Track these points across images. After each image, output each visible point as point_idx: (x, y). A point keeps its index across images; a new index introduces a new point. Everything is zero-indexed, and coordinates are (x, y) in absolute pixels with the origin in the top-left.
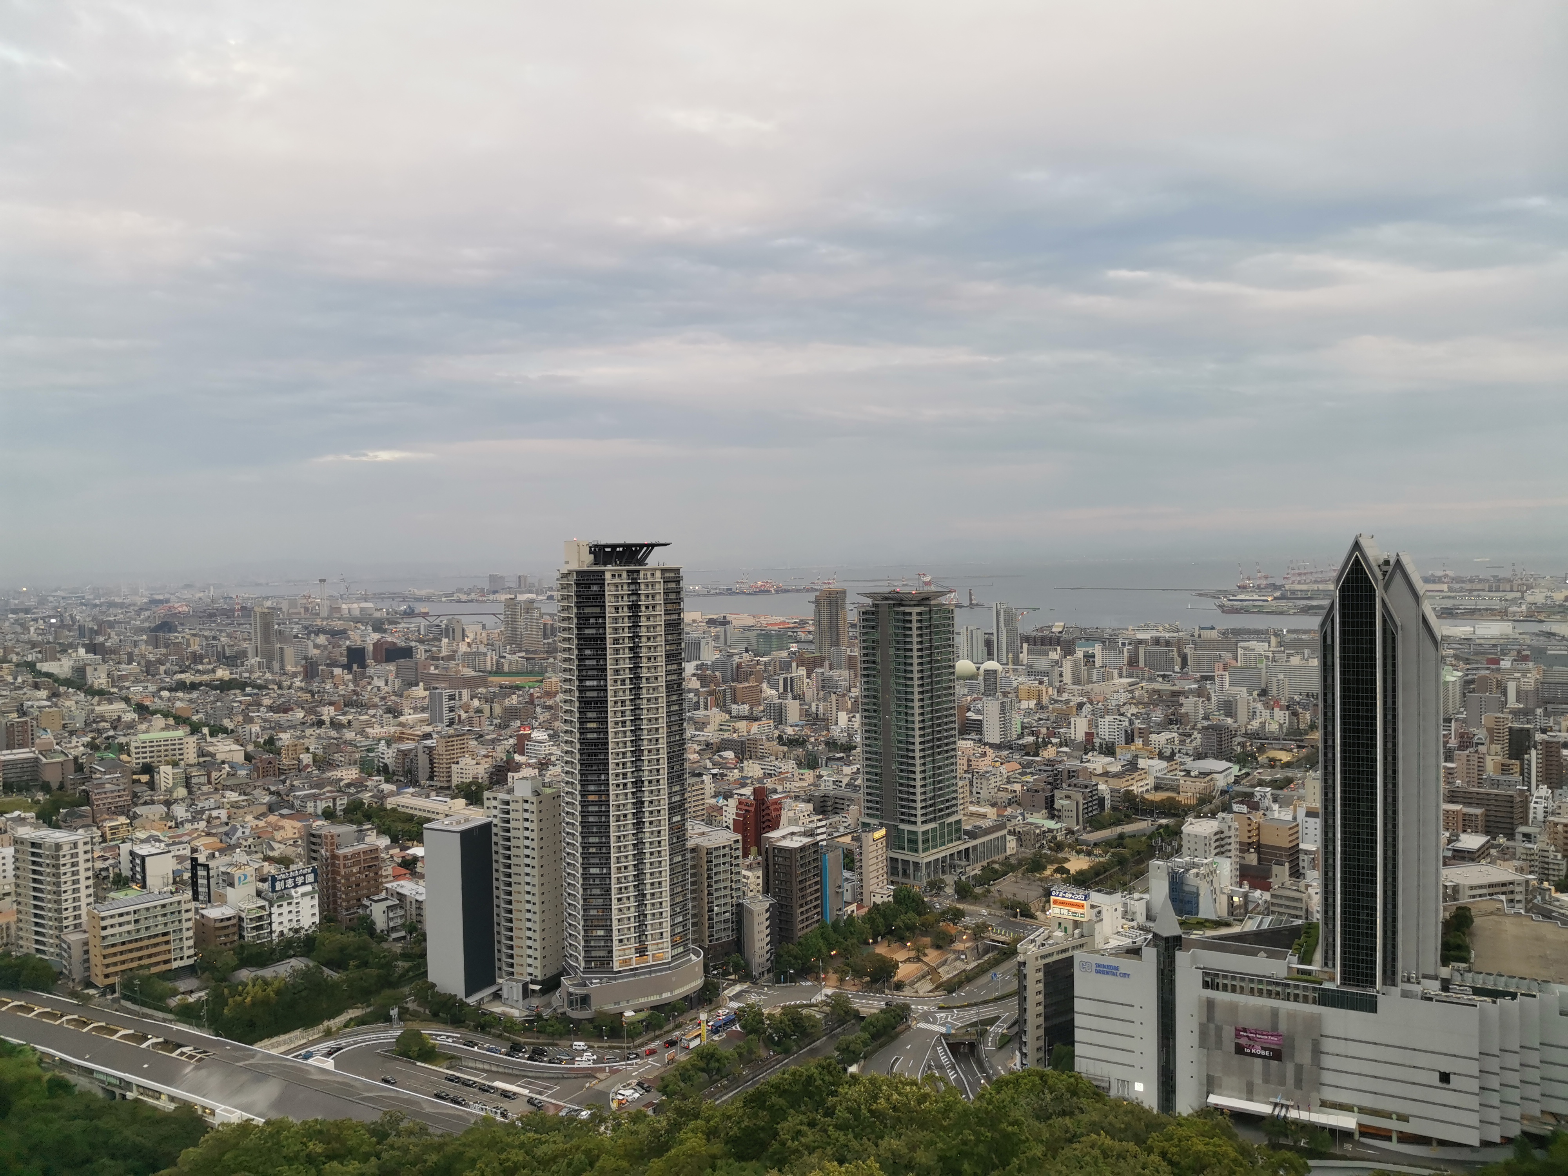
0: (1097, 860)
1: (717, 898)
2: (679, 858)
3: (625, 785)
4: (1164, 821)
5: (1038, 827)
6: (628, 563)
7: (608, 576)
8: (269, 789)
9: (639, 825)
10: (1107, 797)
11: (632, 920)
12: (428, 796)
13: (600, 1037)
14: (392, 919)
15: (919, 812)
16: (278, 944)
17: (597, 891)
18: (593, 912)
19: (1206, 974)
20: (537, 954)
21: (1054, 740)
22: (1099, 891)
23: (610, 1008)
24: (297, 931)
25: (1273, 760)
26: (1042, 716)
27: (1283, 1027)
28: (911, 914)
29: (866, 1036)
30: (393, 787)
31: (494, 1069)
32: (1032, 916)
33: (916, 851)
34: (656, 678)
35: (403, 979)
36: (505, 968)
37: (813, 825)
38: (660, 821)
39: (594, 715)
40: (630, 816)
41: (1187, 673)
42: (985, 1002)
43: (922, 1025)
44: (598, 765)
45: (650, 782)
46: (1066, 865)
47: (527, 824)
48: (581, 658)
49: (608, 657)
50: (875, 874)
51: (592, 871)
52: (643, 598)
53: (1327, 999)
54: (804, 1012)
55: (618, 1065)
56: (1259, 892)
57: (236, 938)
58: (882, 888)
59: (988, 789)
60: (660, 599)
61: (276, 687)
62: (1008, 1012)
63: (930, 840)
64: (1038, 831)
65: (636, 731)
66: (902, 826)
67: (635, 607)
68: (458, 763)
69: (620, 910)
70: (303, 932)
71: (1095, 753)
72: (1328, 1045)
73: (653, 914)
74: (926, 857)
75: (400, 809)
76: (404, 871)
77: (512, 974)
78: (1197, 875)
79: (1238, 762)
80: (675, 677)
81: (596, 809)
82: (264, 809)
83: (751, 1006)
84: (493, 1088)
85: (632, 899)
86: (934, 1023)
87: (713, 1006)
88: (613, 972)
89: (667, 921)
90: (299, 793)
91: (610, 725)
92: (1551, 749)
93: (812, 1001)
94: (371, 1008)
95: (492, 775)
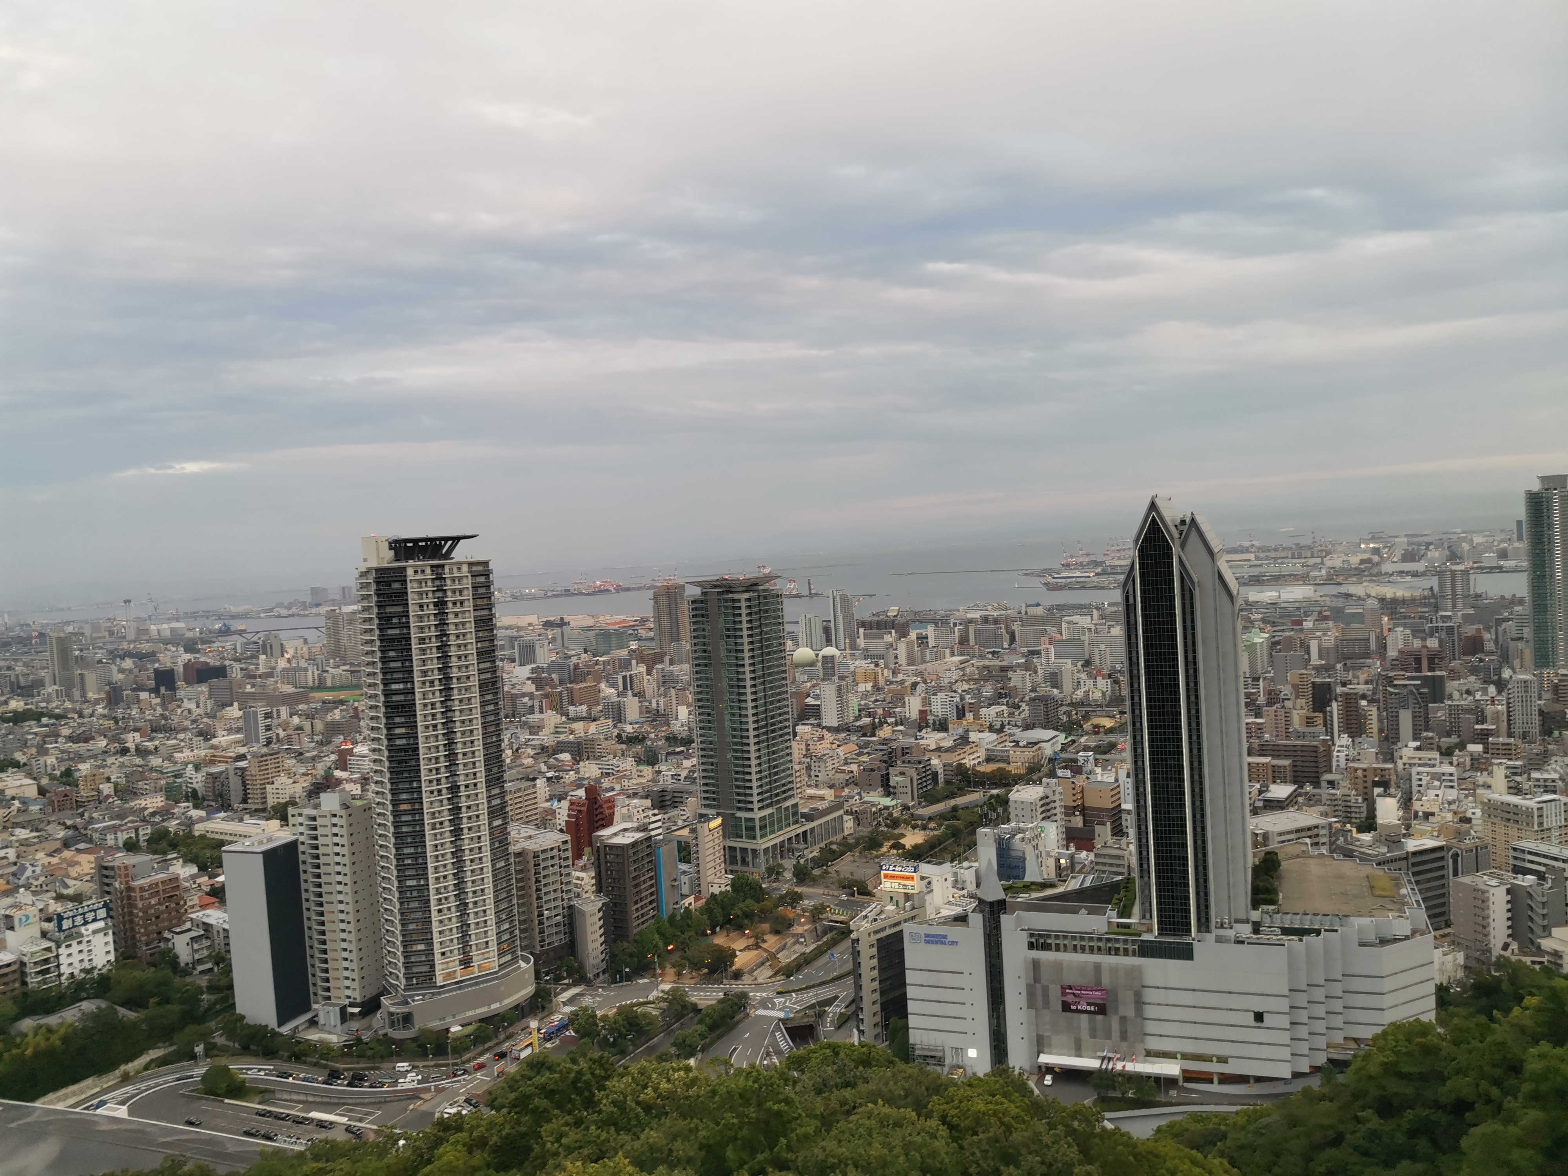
0: (932, 833)
1: (546, 902)
2: (502, 864)
3: (439, 791)
4: (995, 792)
5: (874, 805)
6: (432, 558)
7: (410, 572)
8: (64, 824)
9: (457, 832)
10: (940, 771)
11: (455, 930)
12: (241, 820)
13: (424, 1056)
14: (197, 951)
15: (756, 799)
16: (68, 987)
17: (415, 904)
18: (412, 927)
19: (1032, 935)
20: (355, 975)
21: (890, 720)
22: (928, 862)
23: (435, 1024)
24: (88, 972)
25: (1097, 726)
26: (878, 698)
27: (1106, 981)
28: (749, 901)
29: (701, 1028)
30: (203, 813)
31: (310, 1099)
32: (869, 894)
33: (754, 838)
34: (468, 678)
35: (210, 1013)
36: (320, 992)
37: (647, 820)
38: (479, 826)
39: (403, 720)
40: (447, 824)
41: (1015, 649)
42: (824, 983)
43: (761, 1012)
44: (409, 771)
45: (467, 786)
46: (902, 841)
47: (336, 840)
48: (385, 660)
49: (414, 658)
50: (712, 864)
51: (409, 883)
52: (449, 593)
53: (1147, 950)
54: (640, 1010)
55: (444, 1083)
56: (1085, 853)
57: (17, 985)
58: (720, 878)
59: (826, 772)
60: (468, 595)
61: (76, 716)
62: (845, 991)
63: (767, 826)
64: (874, 809)
65: (449, 734)
66: (739, 814)
67: (441, 604)
68: (273, 783)
69: (441, 922)
70: (96, 972)
71: (929, 730)
72: (1150, 995)
73: (477, 923)
74: (763, 843)
75: (209, 835)
76: (213, 899)
77: (329, 998)
78: (1023, 839)
79: (1064, 730)
80: (489, 675)
81: (410, 818)
82: (58, 844)
83: (586, 1009)
84: (307, 1119)
85: (453, 909)
86: (773, 1008)
87: (546, 1013)
88: (436, 987)
89: (492, 930)
90: (96, 826)
91: (420, 729)
92: (1350, 701)
93: (649, 999)
94: (174, 1047)
95: (311, 793)
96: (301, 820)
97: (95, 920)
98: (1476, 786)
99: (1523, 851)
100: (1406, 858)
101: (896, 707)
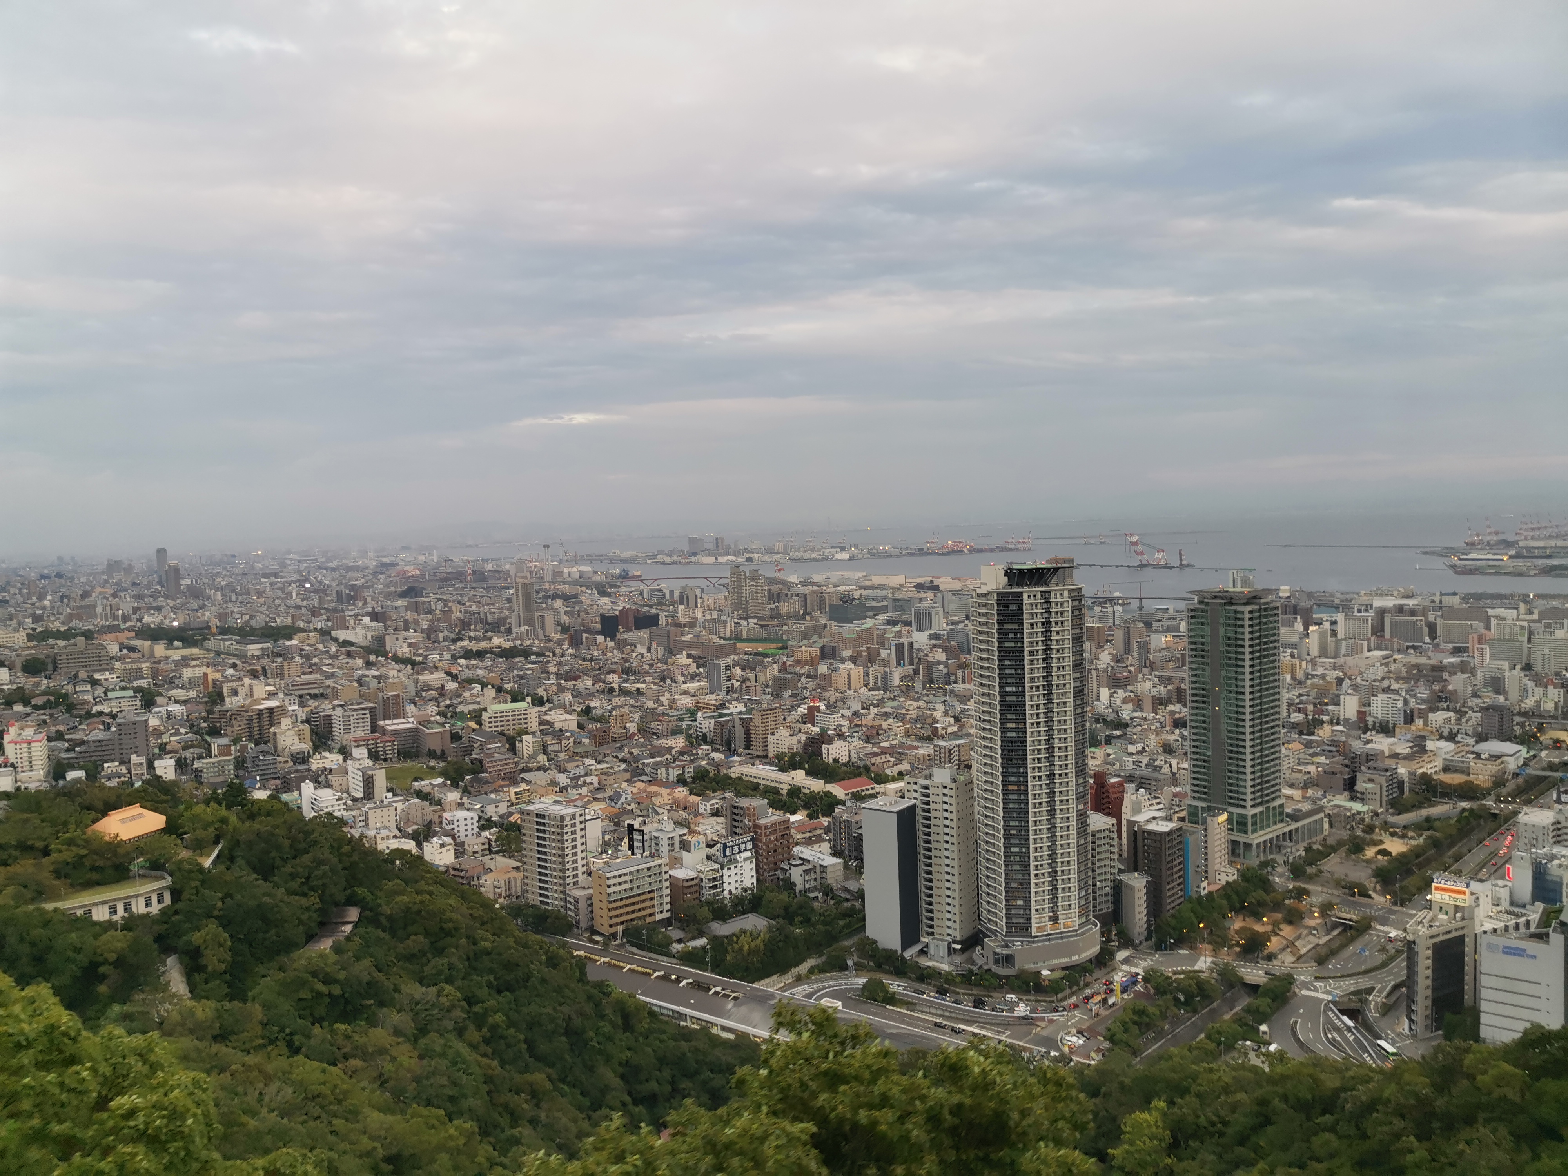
0: (1414, 842)
1: (1099, 874)
2: (1082, 842)
3: (1040, 777)
5: (1350, 810)
6: (1040, 585)
7: (1025, 596)
8: (616, 757)
9: (1052, 812)
10: (1406, 780)
11: (1047, 892)
12: (753, 764)
13: (1027, 992)
14: (807, 881)
15: (1249, 797)
16: (731, 902)
17: (1017, 867)
18: (1014, 885)
20: (956, 918)
21: (1325, 718)
22: (1475, 880)
23: (1030, 967)
25: (1557, 741)
26: (1301, 691)
28: (1261, 892)
30: (722, 756)
31: (947, 1014)
32: (1370, 897)
33: (1246, 832)
34: (1064, 685)
38: (1069, 809)
39: (1014, 717)
40: (1044, 804)
41: (1438, 645)
42: (1359, 974)
43: (1305, 992)
44: (1017, 759)
45: (1060, 775)
46: (1385, 847)
47: (946, 807)
48: (1001, 667)
49: (1026, 667)
50: (1218, 854)
51: (1013, 850)
52: (1054, 615)
54: (1201, 977)
55: (1051, 1016)
57: (700, 895)
58: (1227, 868)
60: (1068, 617)
61: (551, 654)
62: (1382, 984)
63: (1258, 823)
64: (1346, 813)
65: (1052, 732)
66: (1231, 809)
67: (1047, 623)
69: (1037, 884)
70: (748, 892)
71: (1374, 733)
73: (1064, 889)
74: (1258, 838)
75: (745, 778)
77: (935, 934)
79: (1522, 743)
80: (1080, 683)
81: (1017, 798)
82: (627, 776)
83: (1153, 970)
85: (1047, 875)
86: (1317, 990)
87: (1107, 970)
88: (1031, 937)
89: (1074, 894)
90: (646, 761)
91: (1028, 725)
93: (1196, 968)
94: (824, 958)
95: (806, 746)
96: (915, 787)
97: (745, 850)
101: (1326, 704)
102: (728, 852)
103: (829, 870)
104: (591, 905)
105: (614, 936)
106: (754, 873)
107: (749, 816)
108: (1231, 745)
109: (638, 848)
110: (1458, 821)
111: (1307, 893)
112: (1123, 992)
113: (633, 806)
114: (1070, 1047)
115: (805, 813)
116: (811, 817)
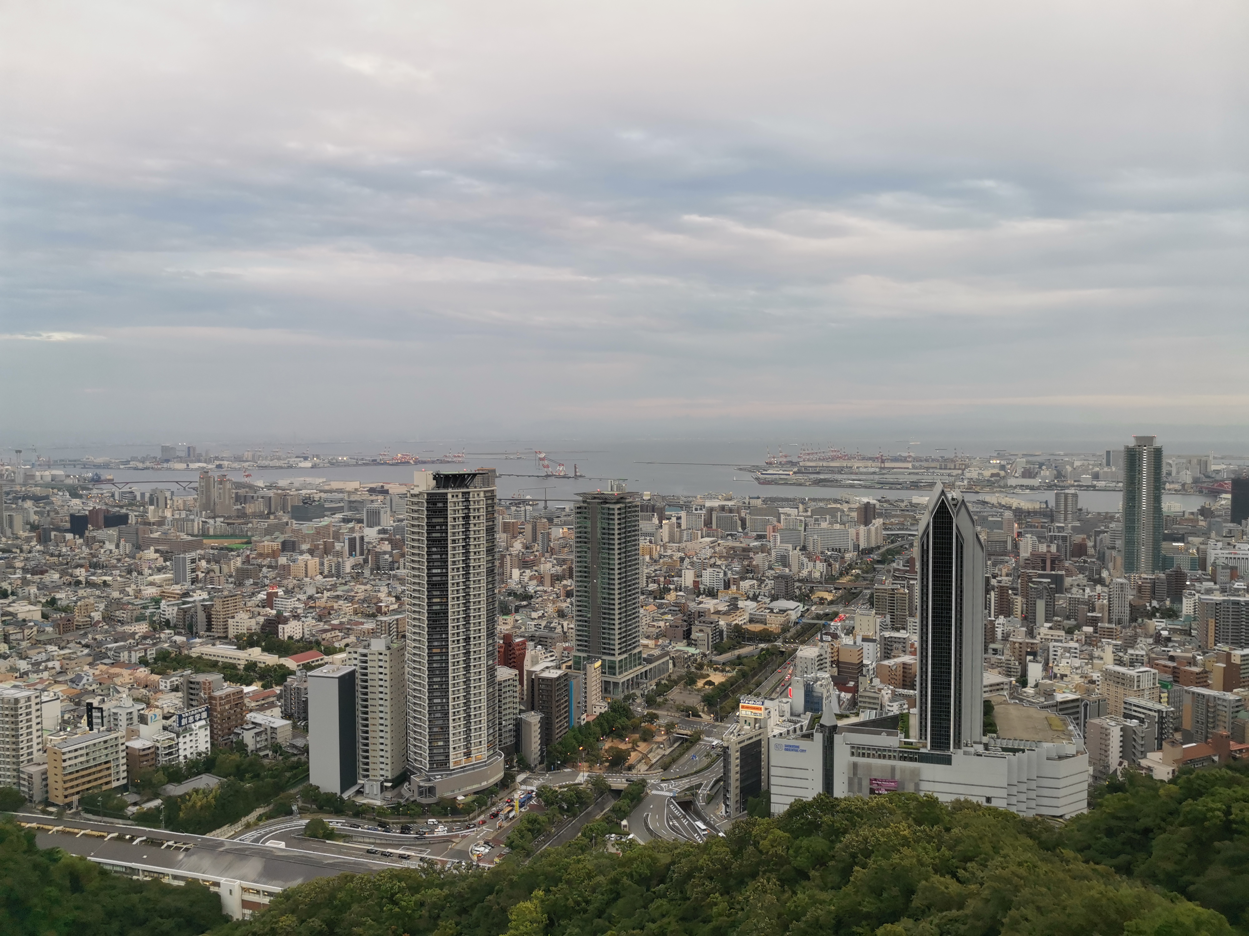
0: (730, 675)
2: (491, 690)
3: (458, 641)
5: (687, 653)
6: (460, 486)
7: (449, 496)
8: (80, 643)
9: (467, 668)
10: (725, 629)
11: (462, 733)
12: (214, 645)
13: (446, 815)
14: (259, 742)
15: (617, 647)
16: (185, 766)
17: (438, 715)
18: (435, 730)
19: (853, 747)
20: (388, 761)
21: (672, 587)
23: (448, 794)
24: (199, 754)
25: (822, 599)
26: (656, 568)
27: (898, 777)
28: (624, 719)
30: (184, 639)
32: (700, 716)
33: (614, 674)
34: (479, 566)
38: (481, 665)
39: (438, 593)
40: (461, 662)
41: (747, 533)
42: (692, 774)
43: (654, 792)
44: (440, 627)
45: (474, 638)
47: (381, 670)
48: (429, 554)
49: (449, 552)
50: (594, 692)
51: (435, 701)
52: (472, 511)
53: (923, 758)
54: (579, 788)
55: (464, 832)
57: (154, 762)
58: (600, 702)
60: (483, 512)
61: (18, 551)
62: (708, 780)
63: (624, 666)
64: (684, 656)
65: (467, 604)
66: (604, 657)
67: (466, 518)
68: (233, 617)
69: (454, 727)
70: (203, 755)
71: (704, 596)
72: (924, 785)
73: (476, 729)
74: (622, 678)
75: (205, 657)
77: (370, 776)
78: (821, 685)
79: (800, 601)
81: (438, 658)
83: (542, 787)
84: (390, 853)
85: (462, 719)
86: (662, 790)
87: (509, 790)
88: (449, 770)
89: (484, 733)
90: (109, 646)
91: (450, 599)
92: (1002, 591)
93: (576, 782)
94: (271, 806)
95: (263, 627)
96: (355, 656)
97: (200, 719)
98: (1091, 657)
99: (1130, 704)
100: (1056, 706)
101: (673, 576)
102: (184, 722)
103: (278, 731)
104: (46, 779)
105: (69, 805)
106: (208, 739)
107: (205, 689)
108: (605, 609)
109: (97, 724)
110: (759, 658)
111: (656, 717)
112: (521, 807)
113: (94, 686)
114: (478, 856)
115: (260, 684)
116: (264, 687)
